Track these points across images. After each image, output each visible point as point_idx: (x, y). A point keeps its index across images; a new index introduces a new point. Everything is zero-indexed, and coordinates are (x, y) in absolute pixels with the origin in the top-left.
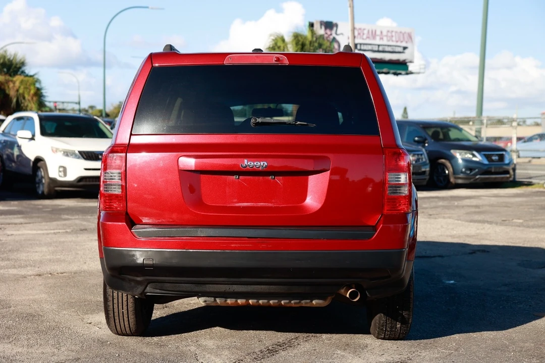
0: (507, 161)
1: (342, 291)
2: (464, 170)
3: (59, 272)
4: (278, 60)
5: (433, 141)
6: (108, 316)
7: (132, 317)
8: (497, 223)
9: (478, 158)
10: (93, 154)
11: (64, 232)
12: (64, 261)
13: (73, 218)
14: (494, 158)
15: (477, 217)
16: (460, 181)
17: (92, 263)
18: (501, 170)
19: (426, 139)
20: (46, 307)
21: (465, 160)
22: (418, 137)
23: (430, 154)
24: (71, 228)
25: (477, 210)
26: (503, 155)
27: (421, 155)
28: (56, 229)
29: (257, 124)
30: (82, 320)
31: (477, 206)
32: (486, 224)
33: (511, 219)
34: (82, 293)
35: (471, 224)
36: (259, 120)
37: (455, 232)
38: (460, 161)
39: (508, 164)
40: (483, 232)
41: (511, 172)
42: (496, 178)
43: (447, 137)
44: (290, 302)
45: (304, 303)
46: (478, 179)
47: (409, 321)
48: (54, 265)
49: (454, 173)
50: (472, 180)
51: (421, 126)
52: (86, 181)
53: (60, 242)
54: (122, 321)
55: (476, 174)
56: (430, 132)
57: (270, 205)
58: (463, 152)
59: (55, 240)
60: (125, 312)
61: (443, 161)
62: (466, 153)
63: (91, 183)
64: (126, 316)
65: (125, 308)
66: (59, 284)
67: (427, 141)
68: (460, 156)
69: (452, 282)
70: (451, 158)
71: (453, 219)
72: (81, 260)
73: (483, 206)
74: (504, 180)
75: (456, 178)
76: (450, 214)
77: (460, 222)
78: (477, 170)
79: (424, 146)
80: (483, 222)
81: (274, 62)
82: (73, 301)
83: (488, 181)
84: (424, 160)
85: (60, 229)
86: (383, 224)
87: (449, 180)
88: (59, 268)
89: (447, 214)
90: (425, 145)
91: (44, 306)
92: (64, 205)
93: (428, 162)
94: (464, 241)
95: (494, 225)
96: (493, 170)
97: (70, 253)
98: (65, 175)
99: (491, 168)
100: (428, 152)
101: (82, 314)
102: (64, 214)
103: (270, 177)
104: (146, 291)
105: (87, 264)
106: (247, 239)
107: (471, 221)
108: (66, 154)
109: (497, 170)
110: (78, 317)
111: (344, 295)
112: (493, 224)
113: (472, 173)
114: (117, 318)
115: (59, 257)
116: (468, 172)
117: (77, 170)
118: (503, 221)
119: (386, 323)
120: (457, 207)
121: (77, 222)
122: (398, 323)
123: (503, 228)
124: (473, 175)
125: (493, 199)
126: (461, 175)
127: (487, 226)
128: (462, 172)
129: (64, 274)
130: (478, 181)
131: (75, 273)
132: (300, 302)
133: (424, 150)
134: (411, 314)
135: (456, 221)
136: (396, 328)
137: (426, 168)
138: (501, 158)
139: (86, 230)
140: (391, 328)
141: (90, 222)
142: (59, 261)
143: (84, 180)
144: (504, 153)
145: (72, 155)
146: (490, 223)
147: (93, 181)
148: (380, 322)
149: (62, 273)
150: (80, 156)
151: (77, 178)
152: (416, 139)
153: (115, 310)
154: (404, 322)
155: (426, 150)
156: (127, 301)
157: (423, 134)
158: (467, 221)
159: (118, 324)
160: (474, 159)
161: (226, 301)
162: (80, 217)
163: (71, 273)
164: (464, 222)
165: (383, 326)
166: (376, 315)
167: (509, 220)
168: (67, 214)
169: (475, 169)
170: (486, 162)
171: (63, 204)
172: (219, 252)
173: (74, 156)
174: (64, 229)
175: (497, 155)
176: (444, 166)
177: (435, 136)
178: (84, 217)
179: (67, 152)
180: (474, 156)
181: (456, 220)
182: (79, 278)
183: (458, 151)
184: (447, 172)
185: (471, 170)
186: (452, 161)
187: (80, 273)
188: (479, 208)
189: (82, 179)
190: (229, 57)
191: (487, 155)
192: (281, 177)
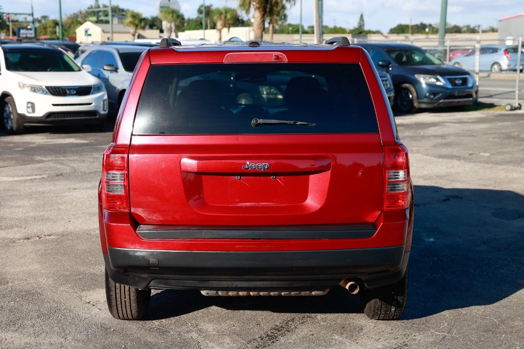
0: (470, 85)
1: (342, 283)
2: (427, 94)
3: (46, 234)
4: (277, 57)
5: (397, 65)
6: (111, 305)
7: (134, 305)
8: (465, 159)
9: (442, 82)
10: (60, 89)
11: (40, 179)
12: (48, 219)
13: (46, 159)
14: (457, 82)
15: (445, 151)
16: (424, 106)
17: (76, 221)
18: (464, 94)
19: (390, 63)
20: (43, 281)
21: (428, 85)
22: (382, 61)
23: (394, 78)
24: (47, 172)
25: (444, 141)
26: (466, 78)
27: (386, 81)
28: (33, 175)
29: (258, 125)
30: (81, 297)
31: (443, 136)
32: (455, 160)
33: (478, 152)
34: (74, 263)
35: (440, 160)
36: (260, 121)
37: (426, 172)
38: (424, 86)
39: (472, 88)
40: (453, 171)
41: (474, 95)
42: (459, 102)
43: (410, 61)
44: (290, 293)
45: (303, 293)
46: (441, 103)
47: (403, 305)
48: (40, 225)
49: (418, 98)
50: (435, 105)
51: (385, 49)
52: (55, 117)
53: (39, 192)
54: (124, 308)
55: (439, 99)
56: (394, 55)
57: (271, 204)
58: (427, 76)
59: (34, 190)
60: (127, 301)
61: (407, 85)
62: (430, 78)
63: (60, 119)
64: (128, 304)
65: (127, 297)
66: (49, 251)
67: (391, 65)
68: (424, 81)
69: (432, 240)
70: (415, 83)
71: (421, 154)
72: (65, 217)
73: (449, 135)
74: (466, 104)
75: (419, 103)
76: (417, 147)
77: (428, 157)
78: (440, 95)
79: (388, 71)
80: (451, 157)
81: (273, 60)
82: (68, 273)
83: (451, 105)
84: (389, 86)
85: (36, 175)
86: (383, 222)
87: (413, 105)
88: (45, 228)
89: (414, 147)
90: (389, 69)
91: (40, 280)
92: (34, 143)
93: (392, 87)
94: (436, 183)
95: (463, 162)
96: (456, 94)
97: (53, 208)
98: (34, 111)
99: (455, 92)
100: (392, 76)
101: (79, 291)
102: (37, 155)
103: (272, 177)
104: (149, 285)
105: (71, 222)
106: (250, 240)
107: (441, 156)
108: (33, 89)
109: (461, 94)
110: (76, 295)
111: (343, 286)
112: (462, 160)
113: (436, 98)
114: (119, 306)
115: (42, 213)
116: (432, 97)
117: (45, 105)
118: (470, 154)
119: (381, 307)
120: (424, 137)
121: (52, 164)
122: (393, 307)
123: (471, 165)
124: (436, 99)
125: (457, 125)
126: (425, 100)
127: (456, 162)
128: (426, 97)
129: (52, 237)
130: (441, 105)
131: (63, 235)
132: (300, 293)
133: (388, 75)
134: (406, 299)
135: (425, 157)
136: (391, 311)
137: (390, 94)
138: (465, 81)
139: (61, 175)
140: (386, 311)
141: (64, 165)
142: (43, 219)
143: (53, 116)
144: (467, 76)
145: (39, 91)
146: (458, 158)
147: (61, 117)
148: (375, 306)
149: (49, 236)
150: (47, 90)
151: (46, 114)
152: (380, 63)
153: (117, 299)
154: (398, 305)
155: (390, 75)
156: (129, 290)
157: (387, 57)
158: (436, 157)
159: (120, 312)
160: (438, 83)
161: (228, 293)
162: (54, 158)
163: (58, 235)
164: (432, 158)
165: (378, 310)
166: (371, 300)
167: (476, 154)
168: (40, 155)
169: (438, 94)
170: (449, 86)
171: (33, 141)
172: (224, 253)
173: (41, 91)
174: (40, 175)
175: (461, 78)
176: (408, 91)
177: (398, 60)
178: (57, 158)
179: (34, 88)
180: (438, 80)
181: (425, 155)
182: (68, 242)
183: (422, 76)
184: (411, 96)
185: (435, 94)
186: (417, 86)
187: (67, 235)
188: (445, 139)
189: (50, 115)
190: (229, 55)
191: (451, 79)
192: (282, 177)
